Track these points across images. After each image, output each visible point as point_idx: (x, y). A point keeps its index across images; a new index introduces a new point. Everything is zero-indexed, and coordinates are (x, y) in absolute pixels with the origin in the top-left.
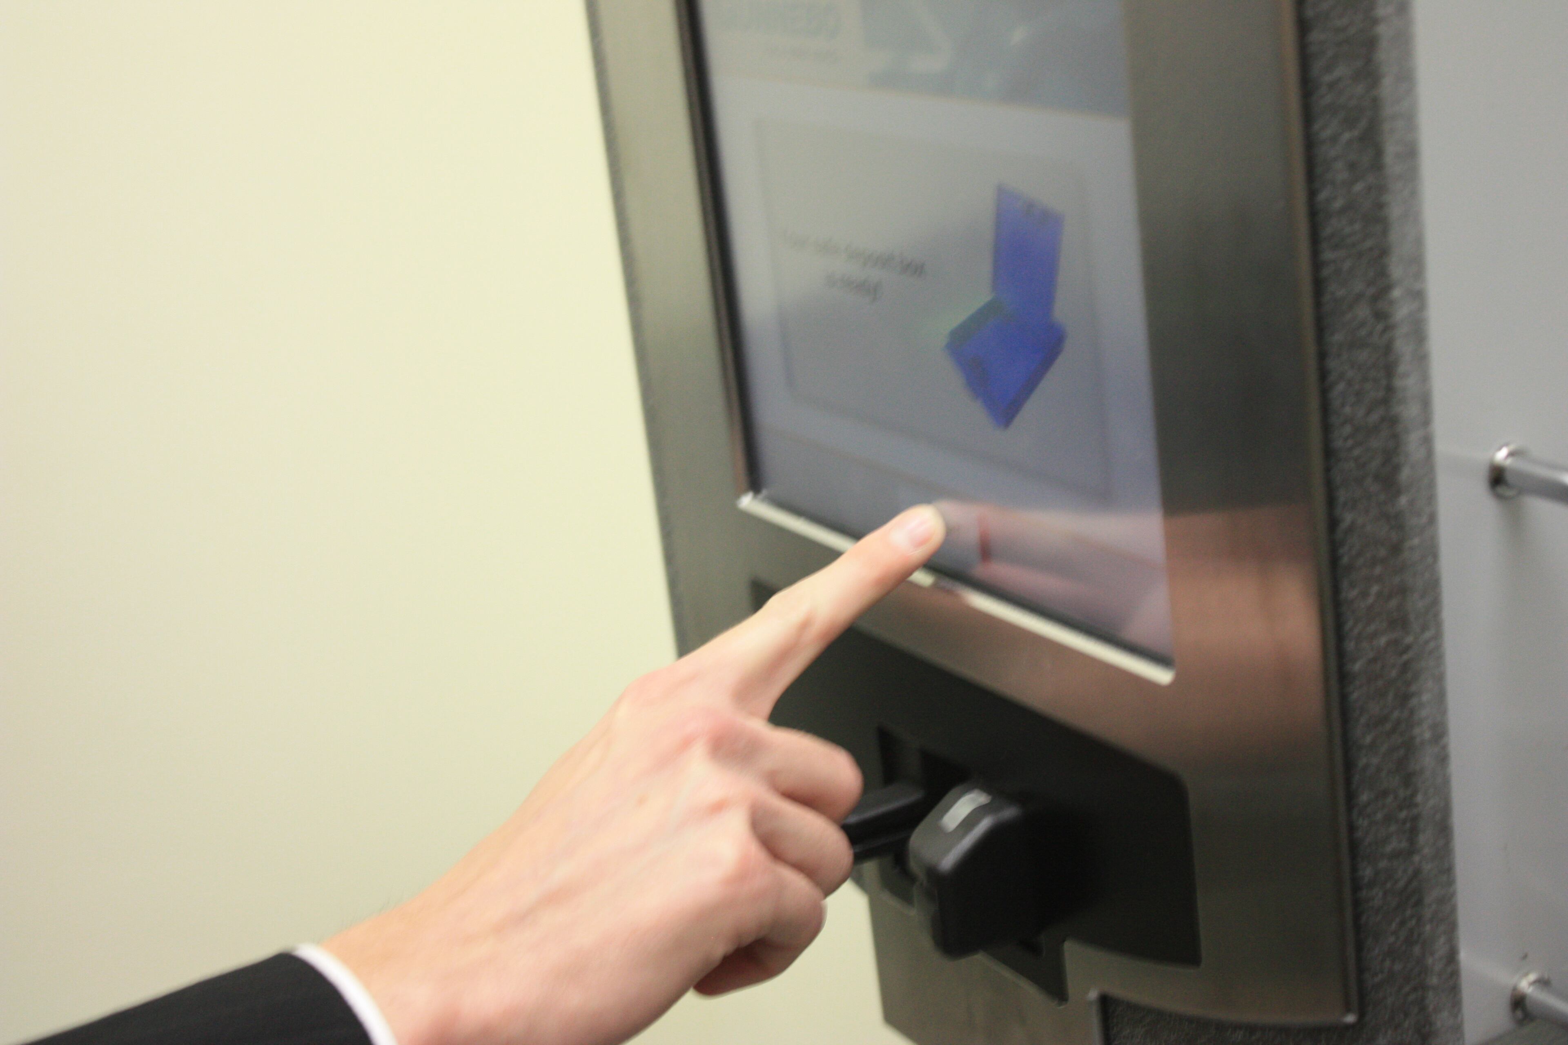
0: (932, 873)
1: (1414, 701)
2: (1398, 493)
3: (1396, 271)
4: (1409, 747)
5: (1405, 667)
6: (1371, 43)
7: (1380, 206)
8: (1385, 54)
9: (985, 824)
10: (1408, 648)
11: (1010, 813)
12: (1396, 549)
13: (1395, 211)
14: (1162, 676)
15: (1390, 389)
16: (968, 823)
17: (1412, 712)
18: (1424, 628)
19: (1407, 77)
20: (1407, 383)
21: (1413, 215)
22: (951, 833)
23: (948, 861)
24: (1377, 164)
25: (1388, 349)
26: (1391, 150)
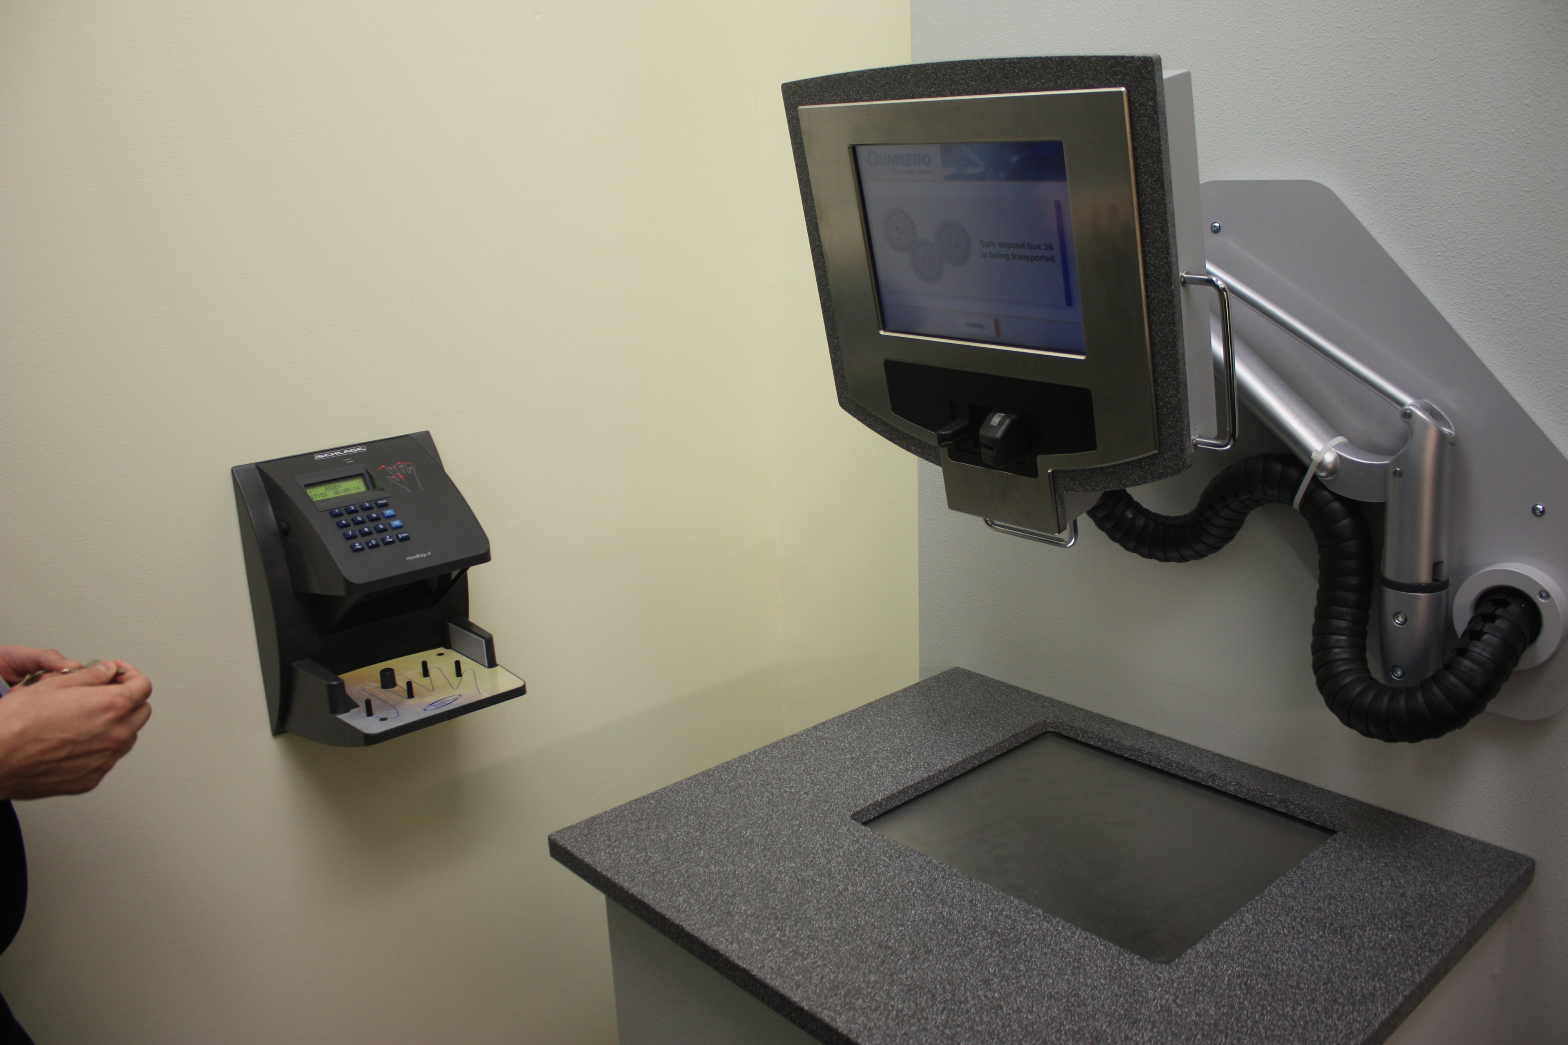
0: (994, 440)
1: (1177, 347)
2: (1171, 285)
3: (1169, 218)
4: (1177, 361)
5: (1175, 337)
6: (1160, 152)
7: (1164, 199)
8: (1163, 155)
9: (1007, 422)
10: (1175, 331)
11: (1014, 416)
12: (1171, 302)
13: (1168, 201)
14: (1082, 358)
15: (1168, 253)
16: (1001, 423)
17: (1177, 351)
18: (1179, 325)
19: (1168, 161)
20: (1172, 251)
21: (1172, 202)
22: (997, 426)
23: (999, 434)
24: (1162, 187)
25: (1167, 241)
26: (1166, 182)
